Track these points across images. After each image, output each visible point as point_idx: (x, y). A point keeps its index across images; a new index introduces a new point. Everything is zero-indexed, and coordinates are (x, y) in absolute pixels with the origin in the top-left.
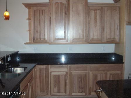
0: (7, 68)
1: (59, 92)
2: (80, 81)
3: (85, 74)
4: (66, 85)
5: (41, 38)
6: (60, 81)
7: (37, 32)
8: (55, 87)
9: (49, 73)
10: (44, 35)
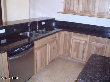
0: (38, 30)
1: (77, 57)
2: (97, 52)
3: (103, 46)
4: (84, 52)
5: (71, 9)
6: (79, 48)
7: (68, 3)
8: (75, 52)
9: (72, 40)
10: (74, 6)
